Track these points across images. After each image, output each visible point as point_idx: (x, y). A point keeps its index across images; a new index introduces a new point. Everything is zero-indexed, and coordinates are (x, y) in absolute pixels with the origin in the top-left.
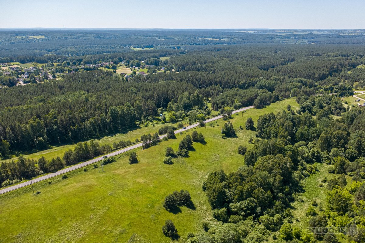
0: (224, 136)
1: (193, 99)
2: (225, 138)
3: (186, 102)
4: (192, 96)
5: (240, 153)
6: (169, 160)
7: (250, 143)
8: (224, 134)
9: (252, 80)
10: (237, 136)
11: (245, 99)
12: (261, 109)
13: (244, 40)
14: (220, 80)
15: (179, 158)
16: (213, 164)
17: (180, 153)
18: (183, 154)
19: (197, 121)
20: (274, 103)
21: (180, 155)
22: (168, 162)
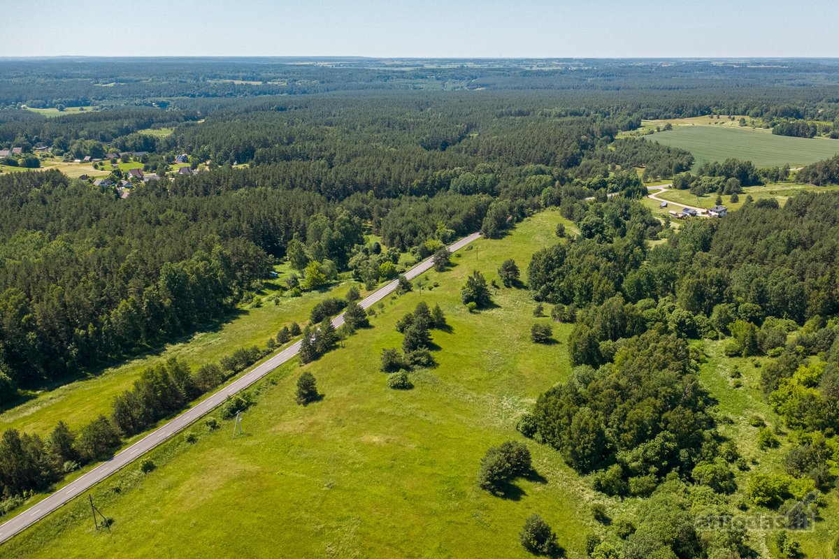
0: (475, 309)
1: (344, 227)
2: (475, 313)
3: (333, 237)
4: (339, 222)
5: (537, 341)
6: (404, 378)
7: (538, 316)
8: (474, 304)
9: (440, 176)
10: (496, 303)
11: (457, 219)
12: (501, 238)
13: (323, 82)
14: (366, 180)
15: (417, 372)
16: (499, 373)
17: (416, 359)
18: (424, 360)
19: (381, 279)
20: (521, 224)
21: (417, 363)
22: (403, 384)
